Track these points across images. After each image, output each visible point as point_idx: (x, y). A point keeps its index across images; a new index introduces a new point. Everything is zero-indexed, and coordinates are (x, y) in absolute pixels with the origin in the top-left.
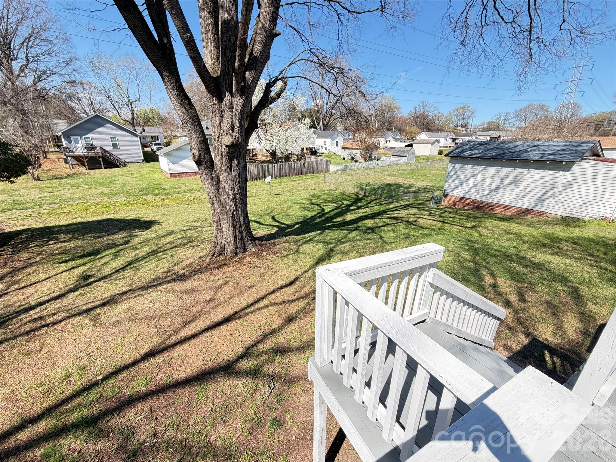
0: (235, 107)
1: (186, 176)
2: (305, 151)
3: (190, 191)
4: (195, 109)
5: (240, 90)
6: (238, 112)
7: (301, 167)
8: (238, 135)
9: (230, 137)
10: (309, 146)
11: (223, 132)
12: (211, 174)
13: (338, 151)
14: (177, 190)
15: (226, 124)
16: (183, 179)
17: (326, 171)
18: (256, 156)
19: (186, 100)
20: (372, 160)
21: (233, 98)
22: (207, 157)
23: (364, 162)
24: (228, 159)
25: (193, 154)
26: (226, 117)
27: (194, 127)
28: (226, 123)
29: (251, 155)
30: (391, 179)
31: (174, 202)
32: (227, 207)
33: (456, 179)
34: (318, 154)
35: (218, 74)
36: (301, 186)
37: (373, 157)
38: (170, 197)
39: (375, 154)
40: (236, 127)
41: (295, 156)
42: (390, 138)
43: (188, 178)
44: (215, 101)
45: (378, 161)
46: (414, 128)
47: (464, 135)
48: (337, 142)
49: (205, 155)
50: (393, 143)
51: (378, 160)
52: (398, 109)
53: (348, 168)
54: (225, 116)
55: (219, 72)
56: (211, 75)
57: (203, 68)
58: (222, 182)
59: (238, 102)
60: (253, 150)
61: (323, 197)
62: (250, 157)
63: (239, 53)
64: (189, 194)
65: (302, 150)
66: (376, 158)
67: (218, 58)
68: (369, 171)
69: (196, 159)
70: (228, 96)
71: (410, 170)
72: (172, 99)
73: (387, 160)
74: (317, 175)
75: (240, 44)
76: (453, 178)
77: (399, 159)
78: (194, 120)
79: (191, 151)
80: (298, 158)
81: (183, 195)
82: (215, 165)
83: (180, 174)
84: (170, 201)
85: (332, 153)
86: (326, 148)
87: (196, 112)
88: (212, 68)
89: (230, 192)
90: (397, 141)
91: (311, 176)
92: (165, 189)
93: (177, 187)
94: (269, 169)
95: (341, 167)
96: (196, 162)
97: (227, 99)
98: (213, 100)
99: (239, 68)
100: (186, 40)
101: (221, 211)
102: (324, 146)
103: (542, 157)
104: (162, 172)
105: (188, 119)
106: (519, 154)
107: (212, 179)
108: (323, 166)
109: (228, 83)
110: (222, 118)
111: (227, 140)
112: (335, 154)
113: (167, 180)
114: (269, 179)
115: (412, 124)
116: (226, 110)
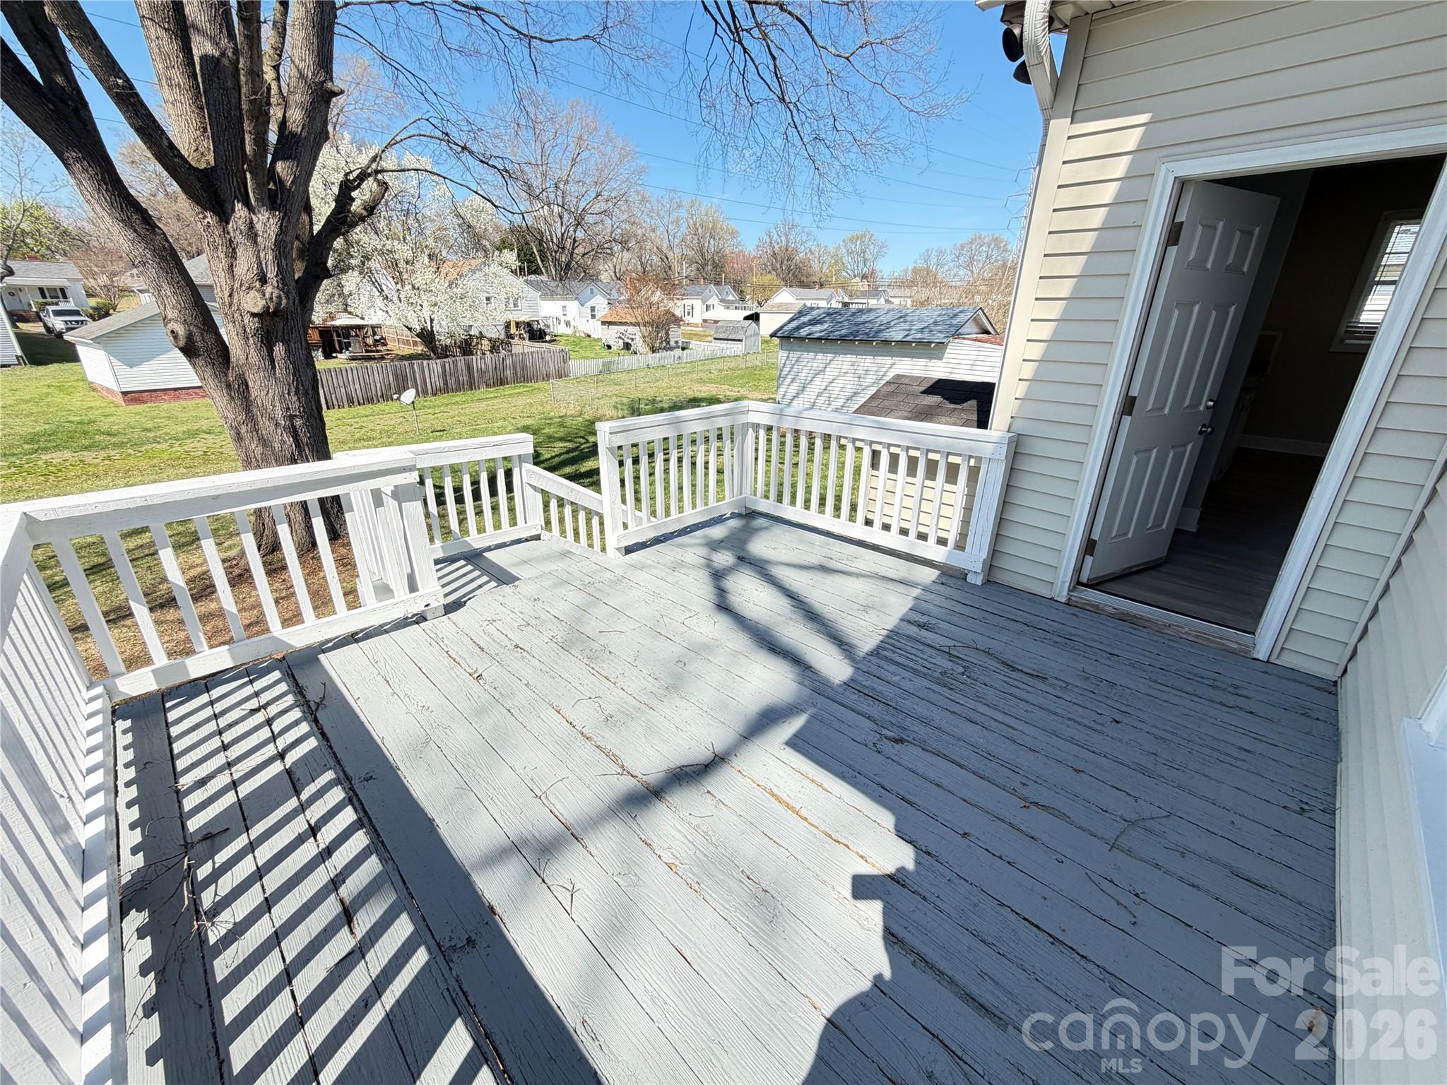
0: (260, 233)
1: (177, 398)
2: (513, 330)
3: (192, 434)
4: (164, 234)
5: (266, 199)
6: (270, 244)
7: (499, 368)
8: (276, 291)
9: (258, 295)
10: (524, 318)
11: (241, 286)
12: (226, 376)
13: (597, 330)
14: (150, 435)
15: (246, 269)
16: (166, 406)
17: (562, 374)
18: (385, 345)
19: (136, 214)
20: (671, 349)
21: (254, 214)
22: (210, 338)
23: (650, 353)
24: (262, 342)
25: (172, 332)
26: (243, 255)
27: (167, 273)
28: (245, 264)
29: (370, 341)
30: (704, 389)
31: (143, 464)
32: (277, 445)
33: (793, 380)
34: (548, 338)
35: (208, 163)
36: (496, 410)
37: (672, 344)
38: (130, 451)
39: (676, 334)
40: (271, 273)
41: (485, 342)
42: (714, 301)
43: (184, 403)
44: (210, 218)
45: (686, 351)
46: (770, 278)
47: (864, 294)
48: (593, 309)
49: (202, 335)
50: (720, 313)
51: (683, 349)
52: (734, 234)
53: (614, 367)
54: (240, 252)
55: (211, 158)
56: (190, 165)
57: (168, 150)
58: (255, 391)
59: (267, 223)
60: (373, 327)
61: (546, 431)
62: (367, 345)
63: (249, 126)
64: (188, 441)
65: (508, 326)
66: (680, 344)
67: (205, 128)
68: (659, 373)
69: (182, 343)
70: (240, 211)
71: (747, 368)
72: (99, 209)
73: (699, 348)
74: (540, 384)
75: (249, 111)
76: (789, 380)
77: (729, 346)
78: (162, 258)
79: (165, 325)
80: (493, 347)
81: (171, 446)
82: (231, 355)
83: (154, 394)
84: (132, 462)
85: (582, 335)
86: (568, 324)
87: (167, 240)
88: (193, 148)
89: (279, 413)
90: (728, 308)
91: (524, 387)
92: (109, 434)
93: (150, 425)
94: (414, 373)
95: (595, 365)
96: (182, 349)
97: (238, 216)
98: (205, 217)
99: (255, 155)
100: (117, 93)
101: (262, 454)
102: (563, 318)
103: (907, 335)
104: (94, 390)
105: (149, 256)
106: (879, 332)
107: (229, 386)
108: (551, 365)
109: (235, 183)
110: (232, 254)
111: (253, 302)
112: (589, 336)
113: (114, 409)
114: (409, 396)
115: (765, 269)
116: (239, 239)
